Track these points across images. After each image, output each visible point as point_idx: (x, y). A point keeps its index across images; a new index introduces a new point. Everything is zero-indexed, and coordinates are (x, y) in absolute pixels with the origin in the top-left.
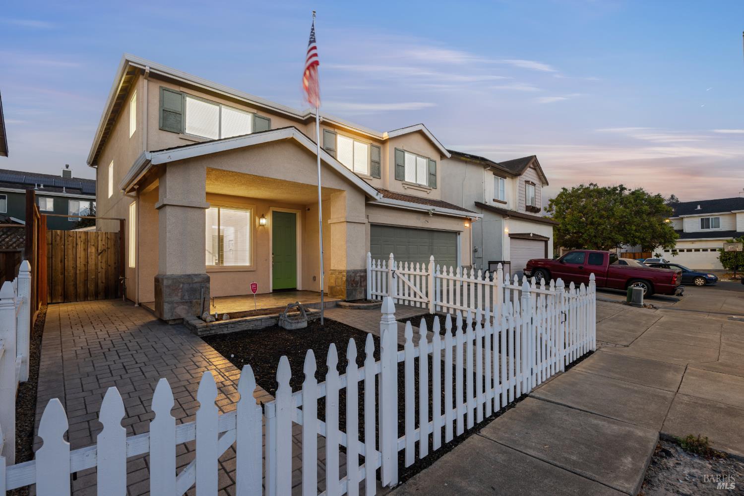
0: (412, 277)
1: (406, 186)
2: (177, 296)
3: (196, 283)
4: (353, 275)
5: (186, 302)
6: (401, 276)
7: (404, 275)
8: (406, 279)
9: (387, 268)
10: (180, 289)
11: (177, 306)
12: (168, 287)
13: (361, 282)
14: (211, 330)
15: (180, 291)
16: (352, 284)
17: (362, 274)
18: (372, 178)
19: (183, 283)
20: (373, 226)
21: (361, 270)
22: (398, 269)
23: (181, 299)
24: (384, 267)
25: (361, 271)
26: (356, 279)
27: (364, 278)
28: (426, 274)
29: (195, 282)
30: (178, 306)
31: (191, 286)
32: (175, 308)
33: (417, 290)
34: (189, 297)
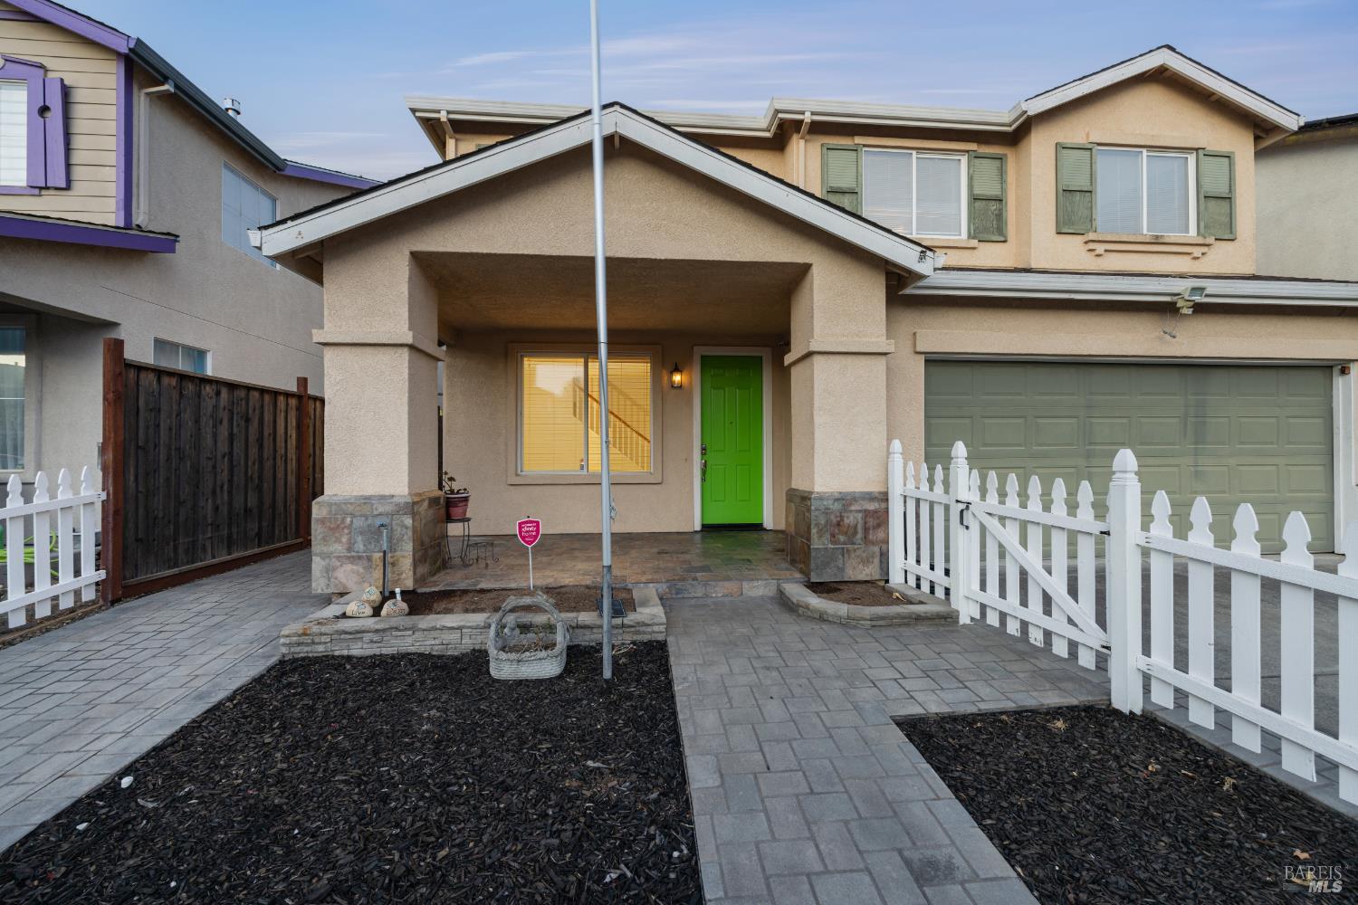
0: (1035, 536)
1: (1100, 248)
2: (340, 542)
3: (380, 514)
4: (837, 506)
5: (360, 558)
6: (993, 524)
7: (1002, 519)
8: (1010, 536)
9: (947, 491)
10: (345, 527)
11: (339, 564)
12: (322, 521)
13: (866, 530)
14: (313, 643)
15: (346, 531)
16: (833, 536)
17: (872, 506)
18: (974, 243)
19: (353, 515)
20: (935, 362)
21: (870, 493)
22: (983, 497)
23: (349, 549)
24: (939, 488)
25: (870, 497)
26: (846, 521)
27: (879, 518)
28: (1097, 527)
29: (375, 513)
30: (341, 566)
31: (370, 522)
32: (334, 569)
33: (1058, 586)
34: (364, 545)
